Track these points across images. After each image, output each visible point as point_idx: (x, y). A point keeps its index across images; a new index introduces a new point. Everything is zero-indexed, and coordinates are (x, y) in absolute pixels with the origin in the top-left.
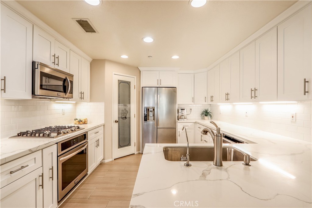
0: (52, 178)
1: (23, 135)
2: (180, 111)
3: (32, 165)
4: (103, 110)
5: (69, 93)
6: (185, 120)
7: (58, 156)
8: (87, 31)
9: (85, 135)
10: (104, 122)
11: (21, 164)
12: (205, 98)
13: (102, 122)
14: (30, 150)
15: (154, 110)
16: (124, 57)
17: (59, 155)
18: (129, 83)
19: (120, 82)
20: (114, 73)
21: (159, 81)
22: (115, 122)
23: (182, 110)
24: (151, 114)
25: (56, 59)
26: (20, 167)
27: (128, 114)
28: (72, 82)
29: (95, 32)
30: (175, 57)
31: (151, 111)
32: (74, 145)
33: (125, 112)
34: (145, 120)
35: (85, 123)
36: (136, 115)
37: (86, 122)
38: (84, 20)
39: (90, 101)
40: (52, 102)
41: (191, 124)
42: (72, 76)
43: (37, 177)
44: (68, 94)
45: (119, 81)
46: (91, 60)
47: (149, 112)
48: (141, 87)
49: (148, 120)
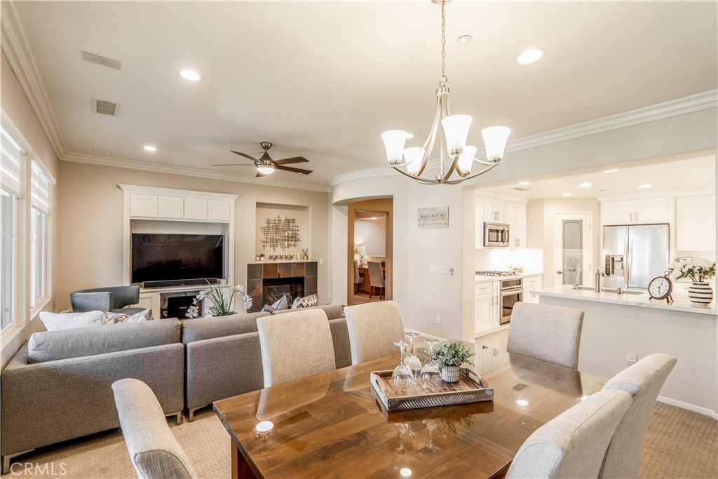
0: (497, 303)
5: (507, 242)
7: (500, 291)
9: (520, 281)
10: (542, 272)
15: (622, 259)
17: (501, 289)
18: (579, 223)
19: (565, 223)
20: (556, 212)
21: (634, 215)
22: (557, 273)
24: (618, 266)
25: (497, 216)
27: (578, 265)
28: (508, 231)
31: (618, 261)
32: (511, 286)
33: (573, 261)
35: (520, 271)
39: (527, 247)
42: (508, 226)
43: (490, 298)
44: (505, 243)
46: (528, 201)
47: (615, 263)
48: (602, 226)
49: (613, 273)
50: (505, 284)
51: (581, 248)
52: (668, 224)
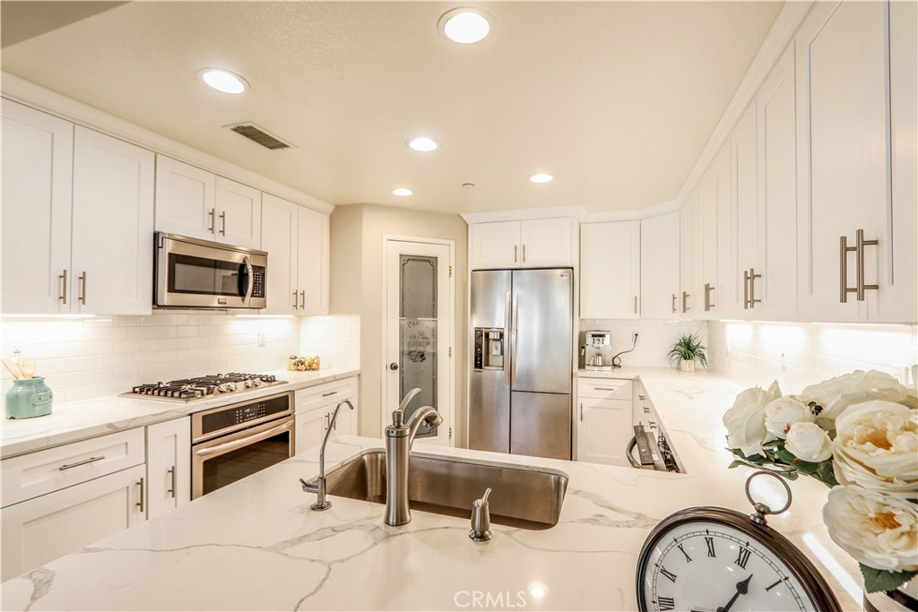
0: (173, 491)
1: (149, 390)
2: (589, 340)
3: (114, 459)
4: (357, 337)
5: (252, 296)
6: (605, 368)
7: (192, 445)
8: (270, 148)
9: (285, 398)
10: (358, 368)
11: (90, 453)
12: (674, 298)
13: (355, 366)
14: (110, 425)
15: (502, 335)
16: (402, 192)
17: (195, 440)
18: (432, 262)
19: (406, 260)
20: (385, 237)
21: (519, 250)
22: (389, 367)
23: (596, 338)
24: (495, 349)
25: (218, 221)
26: (88, 458)
27: (429, 347)
28: (263, 270)
29: (287, 146)
30: (541, 178)
31: (495, 340)
32: (244, 421)
33: (421, 340)
34: (476, 366)
35: (310, 368)
36: (453, 350)
37: (314, 366)
38: (246, 125)
39: (330, 313)
40: (229, 316)
41: (622, 383)
42: (264, 255)
43: (131, 485)
44: (247, 298)
45: (404, 258)
46: (330, 208)
47: (491, 342)
48: (470, 271)
49: (487, 365)
50: (214, 421)
51: (434, 314)
52: (572, 268)
